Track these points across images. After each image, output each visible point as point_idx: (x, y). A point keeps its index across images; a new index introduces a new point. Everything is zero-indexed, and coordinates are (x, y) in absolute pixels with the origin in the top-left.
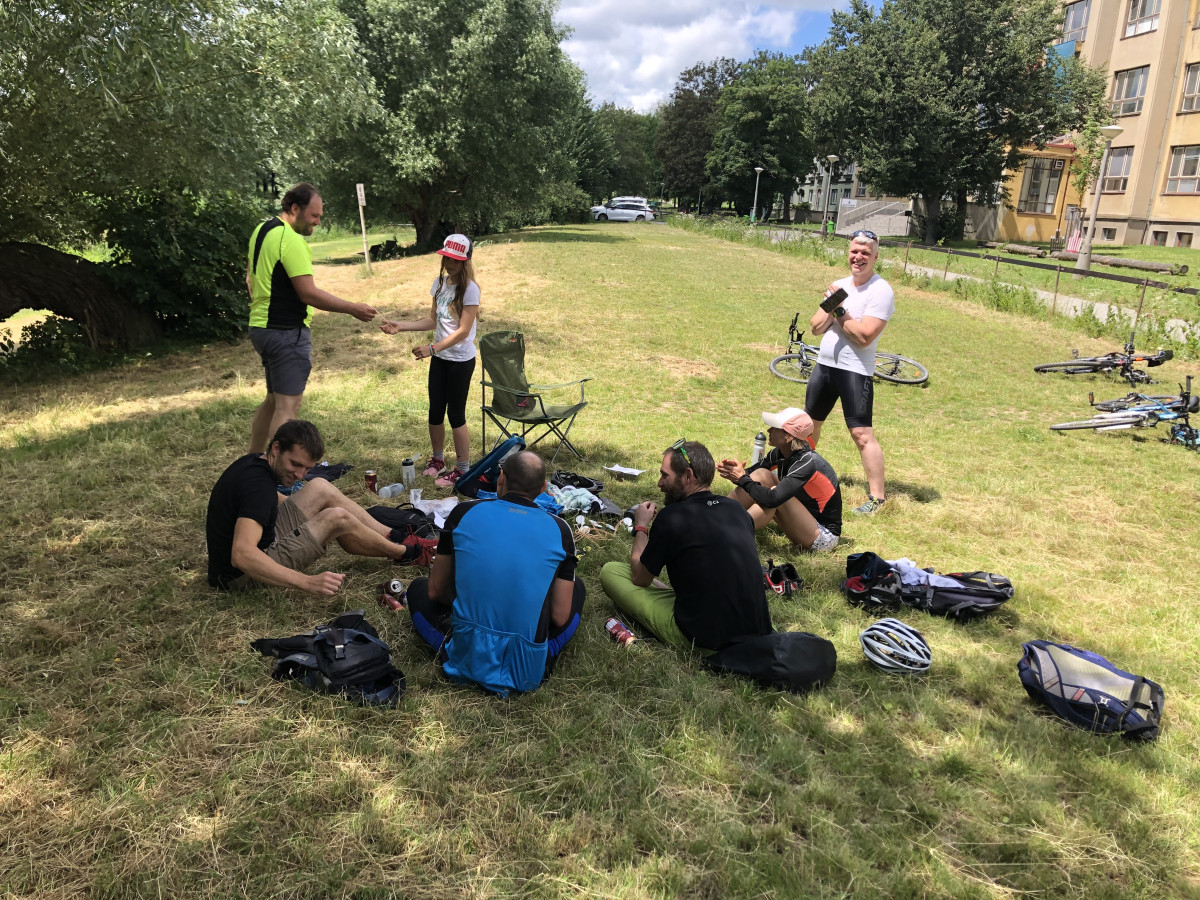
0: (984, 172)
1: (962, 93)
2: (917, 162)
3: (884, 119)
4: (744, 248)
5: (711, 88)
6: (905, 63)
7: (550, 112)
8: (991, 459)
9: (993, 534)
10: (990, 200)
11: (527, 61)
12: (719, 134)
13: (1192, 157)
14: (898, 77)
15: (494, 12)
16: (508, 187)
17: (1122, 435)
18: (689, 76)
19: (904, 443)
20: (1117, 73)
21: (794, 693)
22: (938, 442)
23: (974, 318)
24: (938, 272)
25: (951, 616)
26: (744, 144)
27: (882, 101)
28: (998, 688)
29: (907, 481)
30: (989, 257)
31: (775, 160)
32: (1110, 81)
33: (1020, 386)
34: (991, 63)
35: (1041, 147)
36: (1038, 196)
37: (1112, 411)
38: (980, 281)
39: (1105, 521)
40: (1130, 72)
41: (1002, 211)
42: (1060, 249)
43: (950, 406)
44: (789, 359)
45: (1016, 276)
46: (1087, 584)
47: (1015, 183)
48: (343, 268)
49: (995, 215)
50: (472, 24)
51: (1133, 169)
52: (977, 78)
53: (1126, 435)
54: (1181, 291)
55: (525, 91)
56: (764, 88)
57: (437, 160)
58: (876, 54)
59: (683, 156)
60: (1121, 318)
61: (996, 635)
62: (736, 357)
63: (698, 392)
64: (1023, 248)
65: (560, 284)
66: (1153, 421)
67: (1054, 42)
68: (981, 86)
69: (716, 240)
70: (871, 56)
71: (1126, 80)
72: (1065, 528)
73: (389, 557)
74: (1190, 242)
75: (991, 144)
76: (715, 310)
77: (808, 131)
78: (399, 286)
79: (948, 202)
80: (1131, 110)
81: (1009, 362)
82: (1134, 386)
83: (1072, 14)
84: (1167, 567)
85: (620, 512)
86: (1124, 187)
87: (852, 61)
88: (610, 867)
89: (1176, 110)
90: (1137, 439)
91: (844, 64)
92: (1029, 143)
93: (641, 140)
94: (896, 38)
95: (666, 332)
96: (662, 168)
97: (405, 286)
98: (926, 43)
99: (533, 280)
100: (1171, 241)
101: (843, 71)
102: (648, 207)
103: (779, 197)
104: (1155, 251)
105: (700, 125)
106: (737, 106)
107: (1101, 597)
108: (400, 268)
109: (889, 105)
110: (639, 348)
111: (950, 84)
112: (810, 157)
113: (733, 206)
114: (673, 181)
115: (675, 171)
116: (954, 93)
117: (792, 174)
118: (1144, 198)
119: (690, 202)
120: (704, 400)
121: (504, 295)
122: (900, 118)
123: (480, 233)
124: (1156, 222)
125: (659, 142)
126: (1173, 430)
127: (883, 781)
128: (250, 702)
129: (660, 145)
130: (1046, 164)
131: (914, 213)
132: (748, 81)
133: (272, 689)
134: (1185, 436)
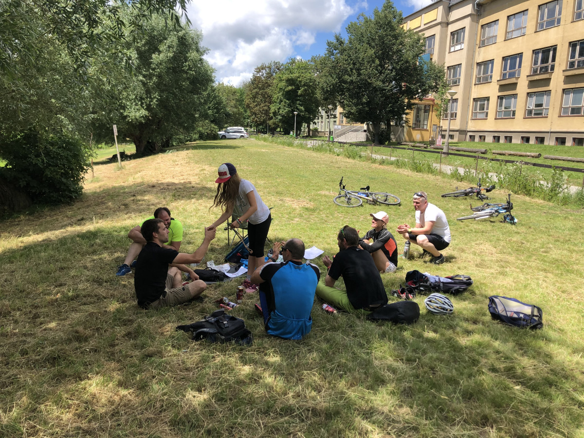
0: (398, 111)
1: (386, 77)
2: (369, 108)
3: (353, 89)
4: (295, 149)
5: (270, 76)
6: (361, 64)
7: (200, 88)
9: (453, 262)
10: (401, 123)
11: (189, 65)
12: (275, 96)
13: (482, 103)
14: (358, 70)
15: (172, 42)
16: (181, 125)
17: (485, 220)
18: (259, 70)
20: (448, 67)
21: (408, 325)
23: (408, 176)
24: (387, 157)
26: (287, 101)
27: (352, 81)
28: (480, 317)
30: (409, 149)
31: (302, 108)
32: (446, 71)
33: (438, 203)
34: (397, 63)
35: (421, 100)
36: (420, 121)
37: (479, 211)
38: (406, 160)
39: (492, 254)
40: (454, 67)
41: (406, 128)
42: (434, 144)
44: (340, 197)
45: (421, 156)
46: (495, 278)
47: (410, 116)
49: (403, 131)
50: (162, 48)
51: (459, 108)
52: (392, 70)
53: (488, 220)
54: (493, 160)
55: (188, 79)
56: (295, 75)
57: (147, 112)
59: (258, 107)
60: (470, 173)
62: (317, 197)
63: (307, 213)
64: (418, 145)
66: (497, 213)
67: (422, 55)
68: (394, 73)
69: (281, 146)
70: (346, 61)
71: (452, 70)
72: (479, 258)
74: (484, 139)
75: (400, 99)
76: (297, 178)
77: (319, 95)
78: (140, 174)
79: (383, 126)
80: (456, 83)
82: (483, 201)
83: (428, 42)
84: (520, 269)
86: (456, 117)
87: (337, 63)
88: (372, 389)
89: (474, 83)
90: (491, 222)
91: (334, 64)
92: (415, 98)
93: (237, 100)
94: (356, 53)
95: (281, 189)
96: (248, 113)
97: (143, 173)
98: (369, 55)
99: (206, 167)
100: (477, 139)
101: (334, 67)
102: (245, 131)
103: (305, 125)
104: (472, 144)
105: (266, 93)
106: (283, 84)
107: (502, 282)
108: (132, 165)
109: (355, 82)
110: (273, 195)
111: (381, 73)
112: (317, 107)
113: (282, 130)
114: (254, 119)
115: (255, 114)
116: (382, 77)
117: (310, 115)
118: (464, 121)
119: (262, 128)
120: (311, 217)
121: (196, 175)
122: (360, 88)
123: (165, 147)
124: (470, 131)
125: (247, 101)
126: (504, 217)
127: (455, 351)
128: (189, 350)
129: (247, 102)
130: (423, 107)
131: (368, 130)
132: (287, 72)
133: (195, 345)
134: (511, 220)
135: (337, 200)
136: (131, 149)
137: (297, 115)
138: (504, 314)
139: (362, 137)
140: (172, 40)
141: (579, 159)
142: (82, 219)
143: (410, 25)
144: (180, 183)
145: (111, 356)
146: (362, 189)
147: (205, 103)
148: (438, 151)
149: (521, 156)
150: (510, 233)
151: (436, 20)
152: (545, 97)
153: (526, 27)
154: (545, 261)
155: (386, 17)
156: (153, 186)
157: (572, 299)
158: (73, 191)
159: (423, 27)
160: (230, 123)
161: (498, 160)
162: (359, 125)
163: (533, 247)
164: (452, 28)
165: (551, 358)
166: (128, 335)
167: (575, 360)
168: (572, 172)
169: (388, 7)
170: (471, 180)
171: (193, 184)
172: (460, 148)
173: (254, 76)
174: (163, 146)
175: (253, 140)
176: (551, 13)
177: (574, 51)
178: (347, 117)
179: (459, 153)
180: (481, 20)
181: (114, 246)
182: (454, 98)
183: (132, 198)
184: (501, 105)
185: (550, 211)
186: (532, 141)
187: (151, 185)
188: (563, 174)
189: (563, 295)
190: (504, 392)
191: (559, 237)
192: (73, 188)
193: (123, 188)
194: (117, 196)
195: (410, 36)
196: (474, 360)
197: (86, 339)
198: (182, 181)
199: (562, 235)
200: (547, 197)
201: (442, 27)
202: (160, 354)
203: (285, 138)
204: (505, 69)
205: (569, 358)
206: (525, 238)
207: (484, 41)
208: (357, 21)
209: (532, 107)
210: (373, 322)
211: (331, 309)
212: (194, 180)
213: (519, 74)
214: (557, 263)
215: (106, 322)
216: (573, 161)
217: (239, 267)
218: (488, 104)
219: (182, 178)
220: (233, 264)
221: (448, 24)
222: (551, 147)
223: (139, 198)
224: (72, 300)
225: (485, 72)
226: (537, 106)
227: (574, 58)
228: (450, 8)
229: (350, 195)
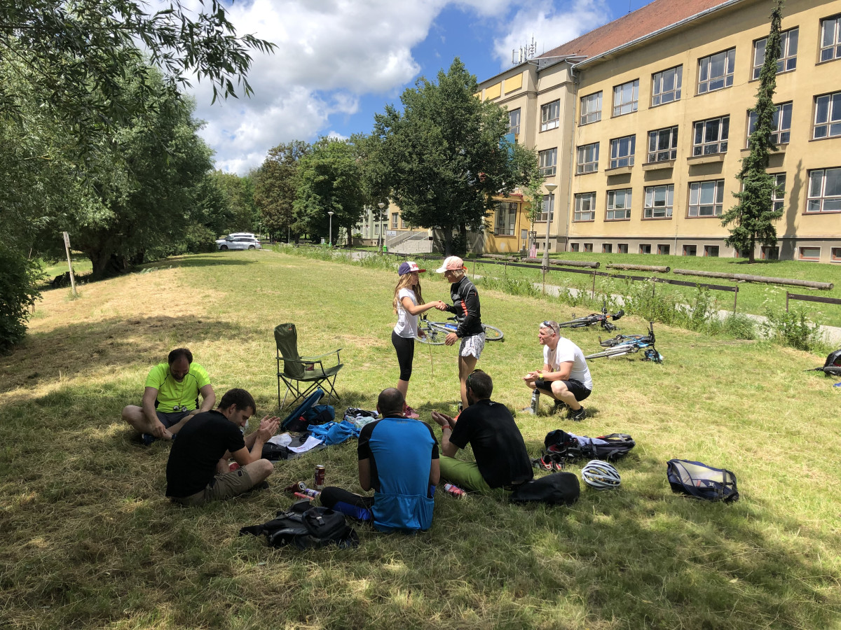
0: (475, 212)
1: (458, 164)
2: (437, 207)
3: (414, 180)
4: (335, 264)
5: (290, 160)
6: (423, 146)
7: (191, 178)
10: (478, 229)
11: (176, 144)
12: (300, 189)
13: (587, 199)
14: (420, 155)
16: (164, 230)
17: (621, 359)
18: (275, 152)
20: (539, 152)
23: (502, 300)
26: (318, 197)
27: (411, 169)
30: (500, 263)
31: (340, 206)
32: (537, 157)
34: (473, 146)
35: (505, 196)
36: (504, 225)
37: (611, 346)
38: (496, 278)
39: (644, 404)
40: (547, 152)
41: (486, 234)
42: (526, 256)
43: (524, 351)
45: (516, 273)
46: (658, 436)
47: (491, 219)
49: (482, 238)
51: (555, 207)
52: (465, 156)
53: (625, 359)
54: (615, 276)
55: (175, 164)
56: (328, 160)
57: (112, 212)
58: (404, 140)
59: (274, 205)
63: (380, 355)
64: (504, 257)
65: (233, 294)
66: (636, 349)
67: (505, 135)
68: (468, 160)
70: (402, 142)
71: (545, 156)
72: (628, 409)
74: (591, 248)
75: (478, 195)
77: (365, 189)
78: (108, 304)
80: (550, 173)
82: (612, 332)
83: (511, 118)
84: (686, 423)
86: (552, 219)
87: (390, 145)
89: (574, 173)
90: (630, 360)
91: (386, 146)
92: (498, 194)
93: (242, 195)
94: (416, 131)
95: (331, 321)
96: (259, 212)
97: (113, 303)
98: (434, 135)
99: (211, 292)
100: (581, 249)
101: (386, 151)
102: (256, 239)
103: (343, 230)
104: (575, 255)
105: (285, 184)
106: (310, 173)
107: (668, 440)
108: (91, 291)
109: (416, 172)
110: (324, 331)
111: (451, 159)
112: (361, 204)
113: (308, 236)
114: (268, 221)
115: (271, 215)
116: (453, 164)
117: (351, 217)
118: (564, 224)
119: (280, 235)
120: (386, 360)
121: (199, 304)
122: (423, 180)
123: (137, 264)
124: (572, 238)
125: (257, 195)
126: (646, 353)
127: (640, 538)
128: (267, 562)
129: (257, 197)
130: (507, 206)
131: (434, 238)
132: (317, 156)
133: (275, 554)
134: (655, 356)
136: (85, 267)
137: (333, 216)
138: (689, 483)
139: (426, 247)
141: (718, 274)
142: (36, 375)
143: (485, 95)
144: (178, 317)
145: (150, 581)
146: (449, 319)
147: (199, 198)
148: (533, 264)
149: (644, 270)
150: (657, 374)
151: (521, 88)
152: (667, 192)
153: (637, 102)
154: (713, 411)
155: (455, 83)
156: (138, 323)
157: (761, 459)
158: (10, 333)
159: (503, 97)
160: (232, 227)
161: (623, 277)
162: (421, 229)
163: (691, 393)
164: (543, 99)
165: (762, 539)
166: (167, 546)
167: (792, 540)
168: (720, 291)
169: (458, 69)
170: (589, 304)
171: (199, 318)
172: (563, 261)
173: (267, 160)
174: (134, 262)
175: (268, 251)
176: (669, 84)
177: (699, 134)
178: (404, 220)
179: (561, 267)
180: (579, 90)
181: (102, 414)
183: (110, 341)
184: (611, 203)
185: (699, 343)
187: (134, 320)
188: (710, 293)
189: (748, 453)
190: (720, 588)
191: (719, 378)
192: (12, 329)
193: (89, 326)
194: (82, 338)
195: (488, 110)
196: (668, 548)
197: (102, 557)
198: (180, 314)
199: (723, 375)
200: (692, 325)
201: (530, 98)
202: (226, 570)
203: (316, 249)
204: (614, 155)
205: (783, 538)
206: (679, 380)
207: (585, 117)
208: (415, 87)
209: (651, 205)
210: (518, 505)
211: (457, 491)
212: (198, 311)
213: (632, 162)
214: (727, 412)
216: (711, 277)
217: (307, 437)
218: (594, 201)
219: (177, 309)
220: (295, 433)
221: (537, 94)
222: (679, 258)
224: (59, 499)
225: (589, 158)
226: (658, 203)
227: (700, 142)
228: (538, 74)
229: (435, 328)
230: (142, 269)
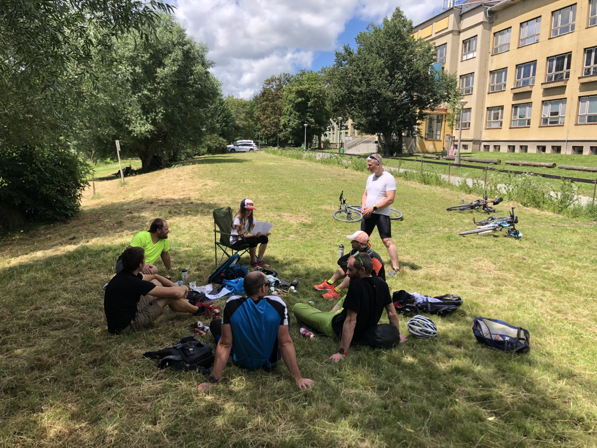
0: (409, 122)
1: (396, 87)
2: (380, 119)
3: (363, 99)
4: (303, 162)
5: (280, 88)
6: (370, 74)
7: (206, 102)
8: (438, 249)
9: (447, 280)
10: (412, 135)
11: (194, 78)
12: (285, 109)
13: (496, 112)
14: (368, 80)
15: (177, 56)
17: (489, 235)
18: (269, 82)
19: (400, 246)
20: (461, 76)
21: (387, 349)
22: (414, 244)
23: (415, 189)
24: (395, 169)
25: (440, 314)
26: (297, 113)
27: (361, 91)
28: (465, 340)
29: (406, 261)
30: (418, 161)
31: (312, 120)
32: (458, 80)
33: (442, 217)
34: (407, 73)
35: (433, 110)
36: (433, 131)
37: (483, 225)
38: (415, 172)
39: (490, 271)
40: (466, 76)
41: (418, 139)
42: (446, 155)
43: (414, 228)
44: (340, 212)
45: (430, 168)
46: (489, 297)
47: (422, 127)
48: (105, 182)
49: (415, 141)
50: (167, 61)
51: (472, 118)
52: (402, 80)
53: (491, 235)
54: (502, 171)
55: (194, 92)
56: (305, 87)
57: (152, 126)
58: (356, 70)
59: (268, 120)
60: (478, 184)
61: (459, 320)
62: (317, 213)
63: (304, 229)
64: (430, 155)
65: (223, 183)
66: (500, 228)
67: (433, 64)
68: (404, 83)
69: (290, 159)
70: (355, 71)
71: (465, 79)
72: (475, 275)
73: (190, 312)
74: (499, 149)
75: (411, 109)
76: (301, 192)
77: (328, 107)
78: (141, 189)
79: (394, 137)
80: (469, 92)
81: (435, 207)
82: (489, 214)
83: (439, 51)
84: (518, 287)
85: (289, 284)
86: (469, 126)
87: (346, 74)
88: (334, 421)
89: (487, 92)
90: (495, 236)
91: (342, 75)
92: (427, 108)
93: (247, 113)
94: (365, 63)
95: (281, 203)
96: (259, 126)
97: (145, 189)
98: (379, 65)
99: (209, 182)
100: (491, 149)
101: (342, 78)
102: (254, 144)
103: (316, 137)
104: (486, 154)
105: (276, 105)
106: (293, 95)
107: (496, 301)
108: (137, 180)
109: (364, 93)
110: (272, 211)
111: (391, 83)
112: (328, 118)
113: (293, 142)
114: (264, 132)
115: (265, 127)
116: (393, 87)
117: (321, 126)
118: (478, 130)
119: (273, 141)
120: (308, 233)
121: (198, 190)
122: (370, 99)
123: (173, 161)
124: (484, 141)
126: (509, 231)
127: (431, 378)
128: (152, 379)
129: (257, 114)
130: (435, 117)
131: (379, 142)
132: (297, 84)
133: (160, 373)
134: (514, 234)
135: (338, 214)
136: (137, 164)
137: (307, 127)
138: (488, 337)
139: (373, 148)
140: (178, 53)
142: (74, 238)
143: (420, 34)
144: (180, 199)
145: (70, 386)
147: (213, 116)
149: (535, 166)
150: (513, 248)
151: (447, 28)
152: (561, 105)
153: (539, 34)
154: (545, 278)
155: (395, 26)
156: (152, 203)
157: (567, 319)
158: (69, 209)
159: (434, 36)
160: (240, 136)
161: (506, 171)
162: (369, 137)
163: (535, 263)
164: (464, 36)
165: (533, 385)
167: (559, 387)
168: (582, 183)
169: (398, 15)
170: (479, 193)
171: (193, 200)
172: (473, 158)
173: (264, 88)
174: (171, 161)
175: (263, 153)
176: (565, 19)
177: (589, 58)
178: (358, 129)
179: (468, 165)
180: (493, 28)
181: (99, 266)
182: (465, 107)
183: (128, 215)
184: (515, 114)
185: (559, 224)
186: (549, 150)
187: (150, 201)
188: (573, 185)
189: (558, 315)
190: (474, 424)
191: (563, 252)
192: (69, 206)
193: (123, 204)
194: (114, 213)
195: (420, 46)
196: (449, 389)
197: (48, 368)
198: (182, 197)
199: (567, 250)
200: (557, 209)
201: (454, 35)
202: (121, 383)
203: (294, 151)
204: (519, 77)
205: (552, 385)
206: (528, 254)
207: (497, 48)
208: (366, 31)
209: (548, 115)
211: (308, 333)
212: (194, 196)
213: (533, 82)
214: (557, 280)
215: (73, 349)
216: (589, 171)
217: (222, 288)
218: (502, 113)
219: (182, 193)
220: (216, 285)
221: (459, 32)
222: (568, 156)
223: (136, 214)
224: (44, 324)
225: (499, 80)
226: (552, 114)
227: (589, 65)
228: (461, 16)
229: (351, 210)
230: (172, 165)
